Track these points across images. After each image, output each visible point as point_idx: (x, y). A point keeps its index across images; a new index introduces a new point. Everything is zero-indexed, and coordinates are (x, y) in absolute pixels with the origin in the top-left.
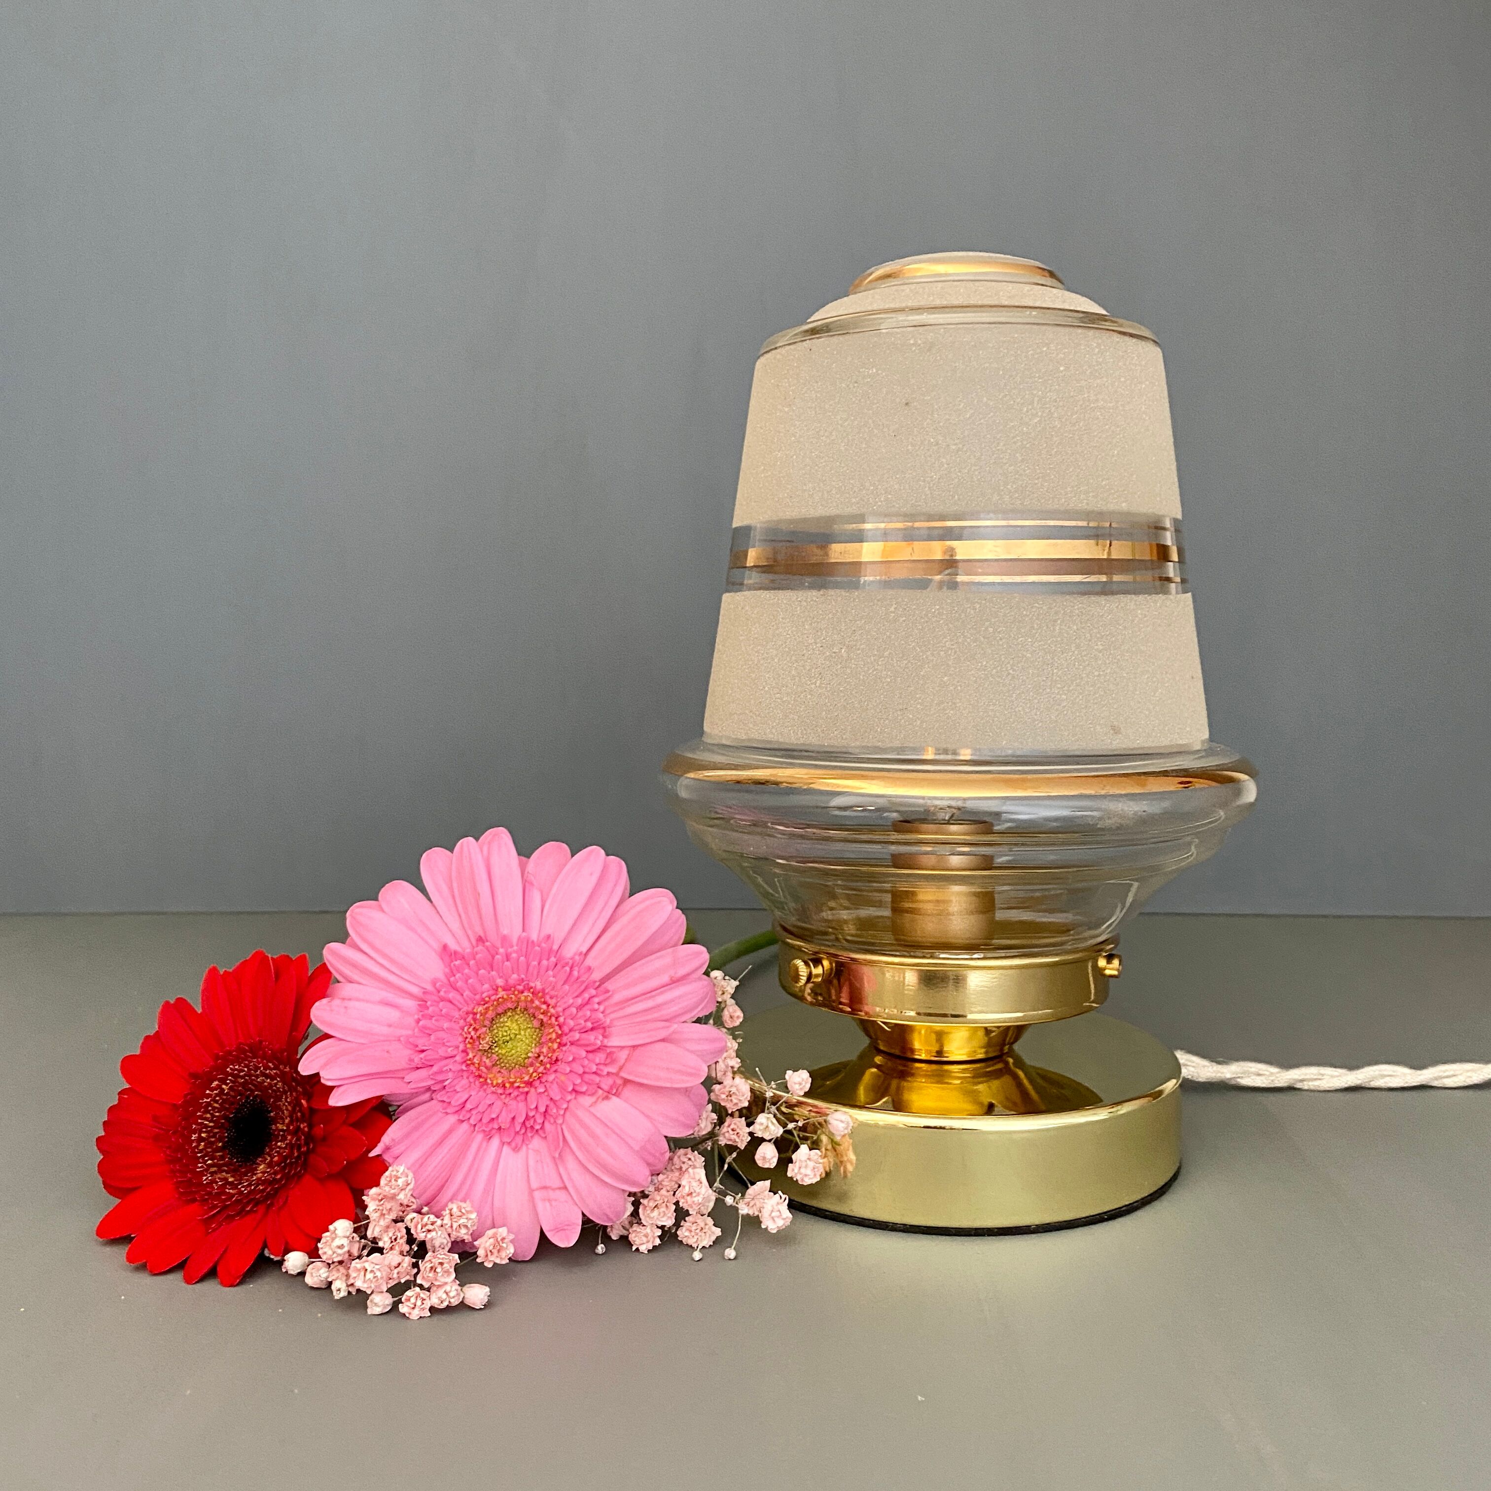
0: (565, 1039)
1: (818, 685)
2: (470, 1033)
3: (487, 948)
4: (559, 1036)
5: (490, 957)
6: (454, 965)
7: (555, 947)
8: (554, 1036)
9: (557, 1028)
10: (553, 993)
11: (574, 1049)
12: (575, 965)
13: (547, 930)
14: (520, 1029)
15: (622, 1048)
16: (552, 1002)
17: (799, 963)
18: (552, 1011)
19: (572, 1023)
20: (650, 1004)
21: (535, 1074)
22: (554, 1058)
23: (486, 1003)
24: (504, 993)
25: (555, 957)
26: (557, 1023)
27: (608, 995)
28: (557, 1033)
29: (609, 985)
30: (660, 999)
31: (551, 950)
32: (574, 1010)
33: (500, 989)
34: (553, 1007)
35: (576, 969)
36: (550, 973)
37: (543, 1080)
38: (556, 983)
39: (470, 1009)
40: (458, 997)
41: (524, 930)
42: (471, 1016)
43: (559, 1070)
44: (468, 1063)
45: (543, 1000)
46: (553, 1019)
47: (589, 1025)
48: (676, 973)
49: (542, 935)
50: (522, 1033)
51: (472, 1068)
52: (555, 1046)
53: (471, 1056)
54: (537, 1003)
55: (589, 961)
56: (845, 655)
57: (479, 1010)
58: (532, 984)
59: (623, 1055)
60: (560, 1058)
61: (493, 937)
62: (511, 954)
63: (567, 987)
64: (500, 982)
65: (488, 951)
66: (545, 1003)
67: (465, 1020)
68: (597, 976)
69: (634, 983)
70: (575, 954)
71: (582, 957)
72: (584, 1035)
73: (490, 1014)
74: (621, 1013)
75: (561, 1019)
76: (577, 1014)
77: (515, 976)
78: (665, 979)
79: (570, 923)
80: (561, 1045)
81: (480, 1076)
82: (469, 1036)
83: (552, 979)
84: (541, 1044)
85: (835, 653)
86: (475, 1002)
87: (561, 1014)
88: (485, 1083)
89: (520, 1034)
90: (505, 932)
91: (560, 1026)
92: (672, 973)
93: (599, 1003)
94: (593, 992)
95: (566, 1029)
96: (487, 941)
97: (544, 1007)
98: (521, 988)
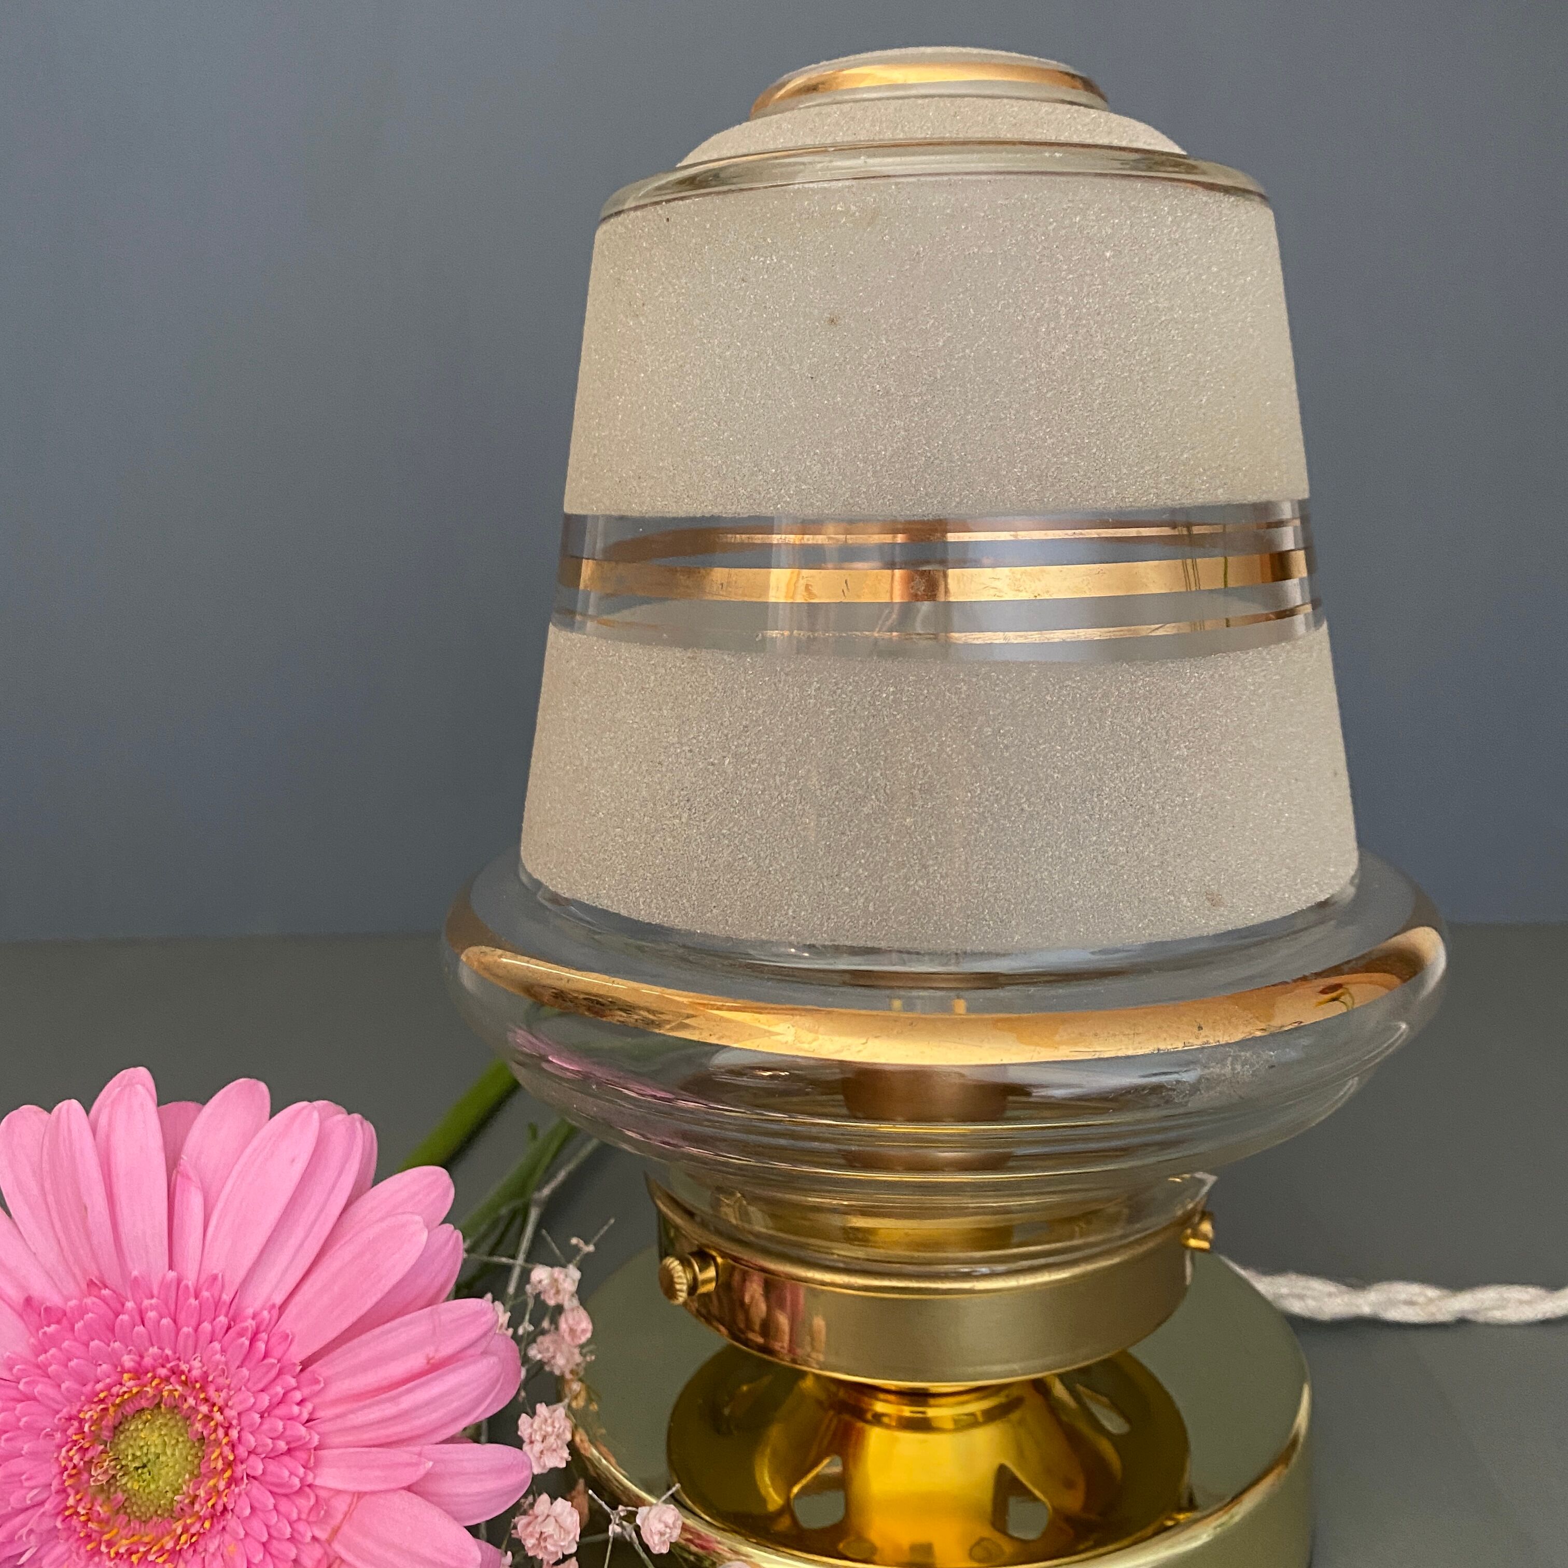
0: (240, 1469)
1: (684, 820)
2: (71, 1459)
3: (104, 1299)
4: (229, 1465)
5: (111, 1315)
6: (45, 1333)
7: (226, 1297)
8: (220, 1465)
9: (227, 1450)
10: (222, 1381)
11: (256, 1490)
12: (262, 1328)
13: (215, 1265)
14: (165, 1444)
15: (338, 1492)
16: (219, 1398)
17: (674, 1264)
18: (218, 1417)
19: (251, 1440)
20: (389, 1410)
21: (183, 1538)
22: (219, 1508)
23: (102, 1401)
24: (131, 1383)
25: (226, 1316)
26: (225, 1441)
27: (317, 1388)
28: (225, 1459)
29: (320, 1369)
30: (406, 1402)
31: (217, 1303)
32: (257, 1417)
33: (126, 1376)
34: (221, 1410)
35: (264, 1336)
36: (217, 1346)
37: (200, 1549)
38: (226, 1363)
39: (74, 1412)
40: (52, 1392)
41: (171, 1267)
42: (76, 1424)
43: (228, 1528)
44: (66, 1514)
45: (202, 1396)
46: (221, 1432)
47: (282, 1445)
48: (437, 1350)
49: (203, 1277)
50: (169, 1452)
51: (75, 1522)
52: (222, 1485)
53: (71, 1501)
54: (191, 1401)
55: (287, 1323)
56: (730, 770)
57: (87, 1416)
58: (184, 1367)
59: (341, 1505)
60: (230, 1507)
61: (114, 1278)
62: (147, 1310)
63: (245, 1372)
64: (128, 1361)
65: (107, 1304)
66: (206, 1400)
67: (64, 1431)
68: (298, 1353)
69: (364, 1367)
70: (263, 1308)
71: (275, 1312)
72: (272, 1466)
73: (110, 1420)
74: (340, 1424)
75: (234, 1433)
76: (261, 1424)
77: (154, 1350)
78: (416, 1361)
79: (255, 1250)
80: (233, 1481)
81: (88, 1537)
82: (71, 1465)
83: (218, 1356)
84: (198, 1478)
85: (713, 764)
86: (83, 1398)
87: (234, 1422)
88: (97, 1552)
89: (165, 1453)
90: (135, 1273)
91: (233, 1446)
92: (430, 1350)
93: (301, 1403)
94: (293, 1382)
95: (242, 1451)
96: (106, 1287)
97: (204, 1409)
98: (163, 1372)
